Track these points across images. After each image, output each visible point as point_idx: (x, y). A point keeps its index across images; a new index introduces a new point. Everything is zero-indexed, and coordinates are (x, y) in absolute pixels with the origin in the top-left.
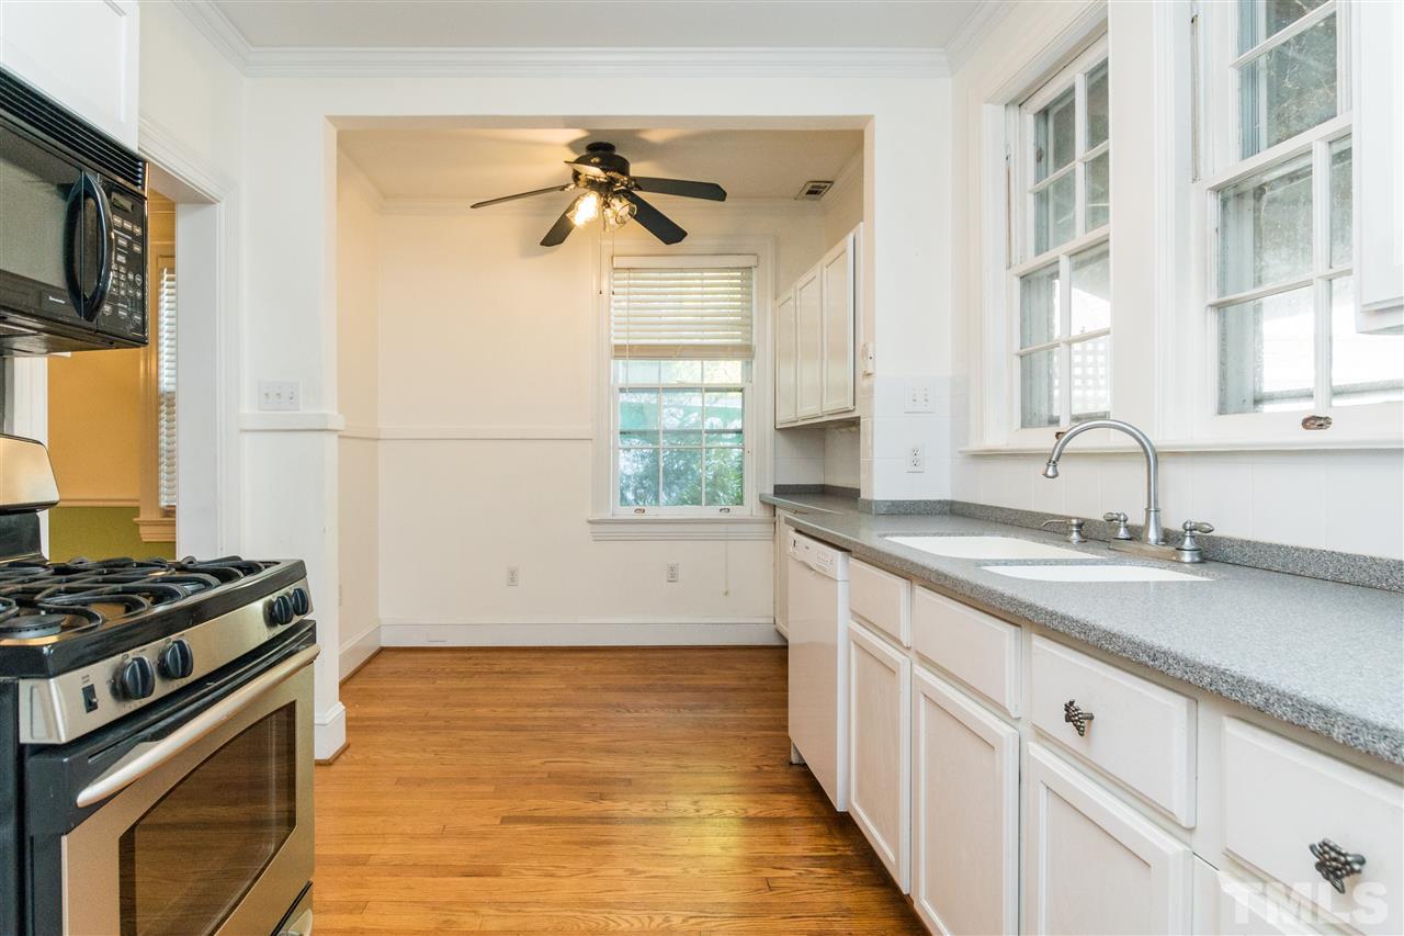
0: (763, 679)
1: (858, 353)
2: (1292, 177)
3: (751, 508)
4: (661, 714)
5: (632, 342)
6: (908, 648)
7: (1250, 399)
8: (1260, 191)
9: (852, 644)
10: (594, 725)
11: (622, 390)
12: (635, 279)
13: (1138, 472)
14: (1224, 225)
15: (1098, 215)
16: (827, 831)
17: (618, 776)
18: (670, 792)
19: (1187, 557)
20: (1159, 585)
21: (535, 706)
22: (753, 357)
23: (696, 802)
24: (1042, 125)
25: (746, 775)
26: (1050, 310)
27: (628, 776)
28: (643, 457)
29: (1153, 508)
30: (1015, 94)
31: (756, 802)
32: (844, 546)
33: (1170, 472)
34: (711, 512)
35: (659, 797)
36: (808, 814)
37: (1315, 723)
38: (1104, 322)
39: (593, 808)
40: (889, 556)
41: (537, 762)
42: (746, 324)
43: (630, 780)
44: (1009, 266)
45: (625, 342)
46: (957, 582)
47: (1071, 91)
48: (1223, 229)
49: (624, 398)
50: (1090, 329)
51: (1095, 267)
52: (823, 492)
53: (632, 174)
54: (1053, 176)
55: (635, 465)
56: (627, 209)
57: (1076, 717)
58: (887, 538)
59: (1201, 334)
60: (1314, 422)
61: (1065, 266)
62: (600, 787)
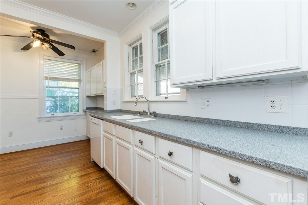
0: (84, 147)
1: (104, 83)
2: (163, 65)
3: (81, 112)
4: (59, 159)
5: (49, 76)
6: (115, 136)
7: (159, 94)
8: (160, 66)
9: (104, 137)
10: (40, 166)
11: (47, 87)
12: (51, 62)
13: (147, 104)
14: (156, 70)
15: (141, 65)
16: (99, 172)
17: (48, 176)
18: (63, 176)
19: (153, 116)
20: (150, 121)
21: (20, 166)
22: (81, 82)
23: (70, 176)
24: (133, 50)
25: (81, 167)
26: (135, 79)
27: (51, 176)
28: (52, 102)
29: (149, 110)
30: (129, 44)
31: (84, 172)
32: (102, 119)
33: (151, 104)
34: (72, 114)
35: (60, 178)
36: (95, 171)
37: (168, 137)
38: (142, 82)
39: (42, 185)
40: (111, 120)
41: (22, 180)
42: (79, 75)
43: (52, 176)
44: (129, 71)
45: (48, 76)
46: (123, 123)
47: (137, 46)
48: (156, 71)
49: (47, 88)
50: (140, 83)
51: (141, 73)
52: (96, 109)
53: (50, 38)
54: (135, 58)
55: (50, 104)
56: (49, 46)
57: (141, 142)
58: (110, 117)
59: (154, 84)
60: (166, 98)
61: (137, 72)
62: (42, 180)
